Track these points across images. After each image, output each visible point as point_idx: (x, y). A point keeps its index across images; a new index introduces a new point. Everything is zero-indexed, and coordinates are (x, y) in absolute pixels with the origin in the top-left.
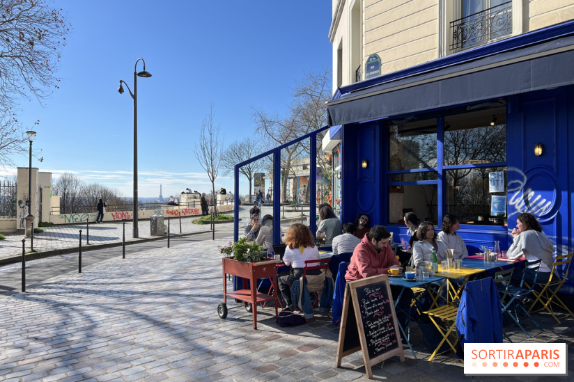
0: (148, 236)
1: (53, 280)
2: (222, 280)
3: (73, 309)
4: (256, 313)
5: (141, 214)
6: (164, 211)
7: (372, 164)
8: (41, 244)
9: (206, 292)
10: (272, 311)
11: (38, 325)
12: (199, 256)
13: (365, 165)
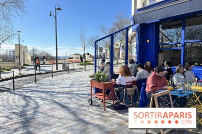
0: (62, 69)
1: (26, 86)
2: (90, 88)
3: (31, 99)
4: (105, 103)
5: (59, 62)
6: (67, 61)
7: (152, 41)
8: (23, 72)
9: (83, 92)
10: (112, 102)
11: (16, 106)
12: (80, 77)
13: (148, 41)
